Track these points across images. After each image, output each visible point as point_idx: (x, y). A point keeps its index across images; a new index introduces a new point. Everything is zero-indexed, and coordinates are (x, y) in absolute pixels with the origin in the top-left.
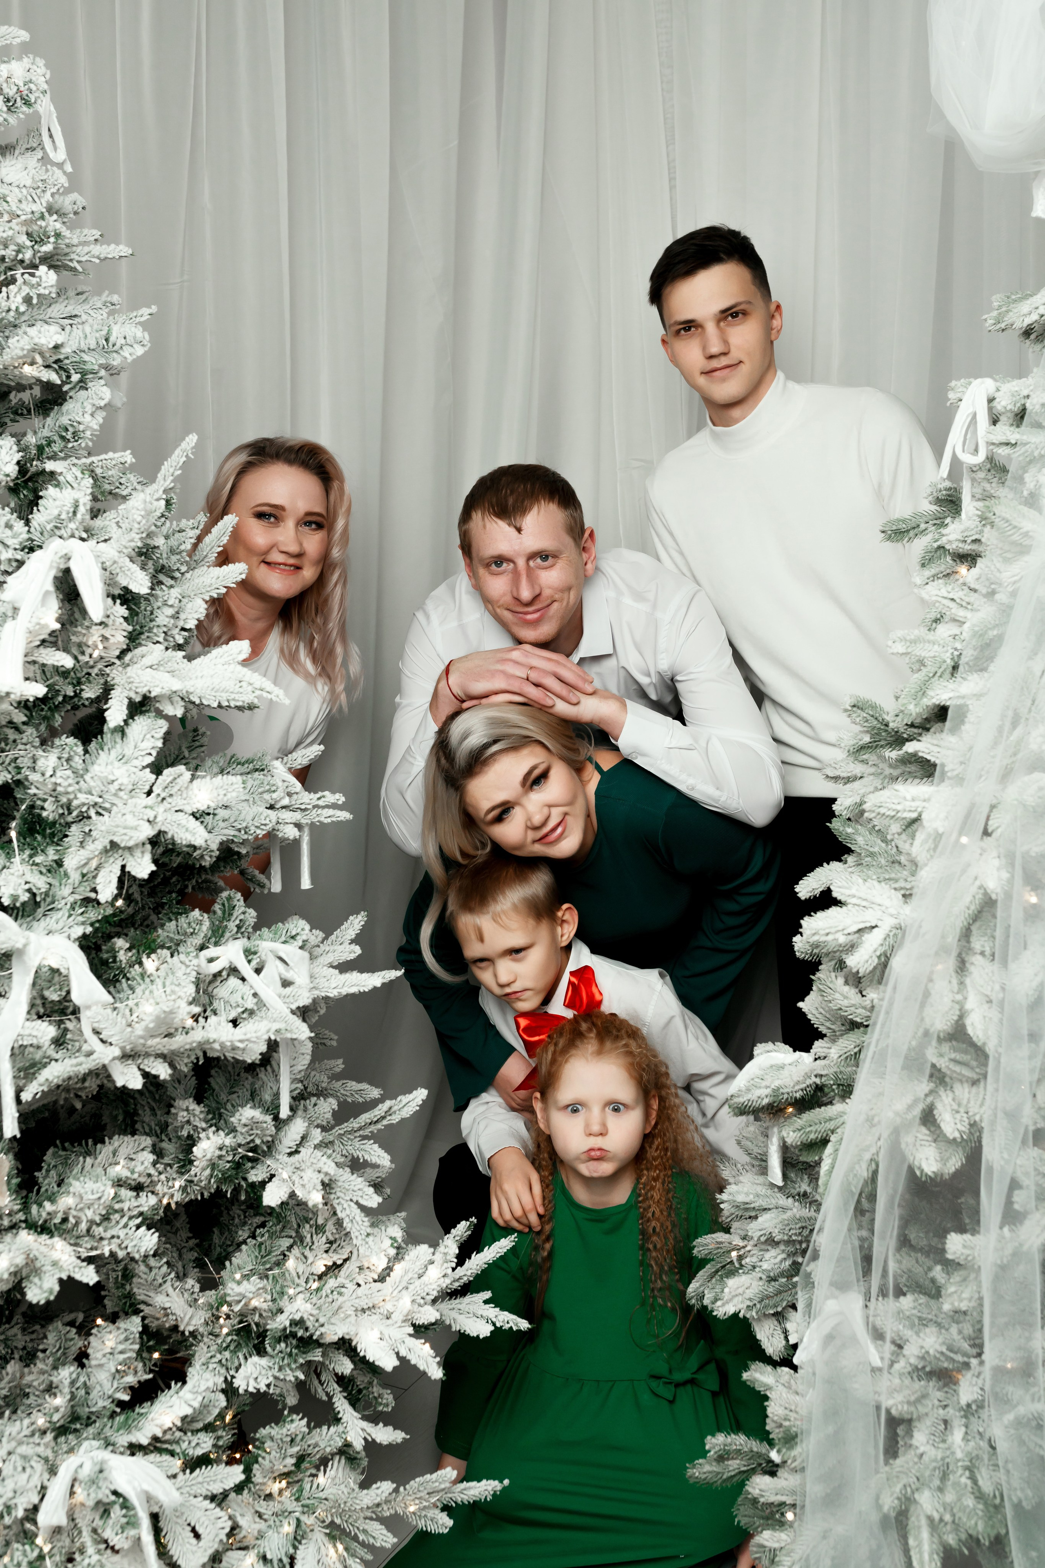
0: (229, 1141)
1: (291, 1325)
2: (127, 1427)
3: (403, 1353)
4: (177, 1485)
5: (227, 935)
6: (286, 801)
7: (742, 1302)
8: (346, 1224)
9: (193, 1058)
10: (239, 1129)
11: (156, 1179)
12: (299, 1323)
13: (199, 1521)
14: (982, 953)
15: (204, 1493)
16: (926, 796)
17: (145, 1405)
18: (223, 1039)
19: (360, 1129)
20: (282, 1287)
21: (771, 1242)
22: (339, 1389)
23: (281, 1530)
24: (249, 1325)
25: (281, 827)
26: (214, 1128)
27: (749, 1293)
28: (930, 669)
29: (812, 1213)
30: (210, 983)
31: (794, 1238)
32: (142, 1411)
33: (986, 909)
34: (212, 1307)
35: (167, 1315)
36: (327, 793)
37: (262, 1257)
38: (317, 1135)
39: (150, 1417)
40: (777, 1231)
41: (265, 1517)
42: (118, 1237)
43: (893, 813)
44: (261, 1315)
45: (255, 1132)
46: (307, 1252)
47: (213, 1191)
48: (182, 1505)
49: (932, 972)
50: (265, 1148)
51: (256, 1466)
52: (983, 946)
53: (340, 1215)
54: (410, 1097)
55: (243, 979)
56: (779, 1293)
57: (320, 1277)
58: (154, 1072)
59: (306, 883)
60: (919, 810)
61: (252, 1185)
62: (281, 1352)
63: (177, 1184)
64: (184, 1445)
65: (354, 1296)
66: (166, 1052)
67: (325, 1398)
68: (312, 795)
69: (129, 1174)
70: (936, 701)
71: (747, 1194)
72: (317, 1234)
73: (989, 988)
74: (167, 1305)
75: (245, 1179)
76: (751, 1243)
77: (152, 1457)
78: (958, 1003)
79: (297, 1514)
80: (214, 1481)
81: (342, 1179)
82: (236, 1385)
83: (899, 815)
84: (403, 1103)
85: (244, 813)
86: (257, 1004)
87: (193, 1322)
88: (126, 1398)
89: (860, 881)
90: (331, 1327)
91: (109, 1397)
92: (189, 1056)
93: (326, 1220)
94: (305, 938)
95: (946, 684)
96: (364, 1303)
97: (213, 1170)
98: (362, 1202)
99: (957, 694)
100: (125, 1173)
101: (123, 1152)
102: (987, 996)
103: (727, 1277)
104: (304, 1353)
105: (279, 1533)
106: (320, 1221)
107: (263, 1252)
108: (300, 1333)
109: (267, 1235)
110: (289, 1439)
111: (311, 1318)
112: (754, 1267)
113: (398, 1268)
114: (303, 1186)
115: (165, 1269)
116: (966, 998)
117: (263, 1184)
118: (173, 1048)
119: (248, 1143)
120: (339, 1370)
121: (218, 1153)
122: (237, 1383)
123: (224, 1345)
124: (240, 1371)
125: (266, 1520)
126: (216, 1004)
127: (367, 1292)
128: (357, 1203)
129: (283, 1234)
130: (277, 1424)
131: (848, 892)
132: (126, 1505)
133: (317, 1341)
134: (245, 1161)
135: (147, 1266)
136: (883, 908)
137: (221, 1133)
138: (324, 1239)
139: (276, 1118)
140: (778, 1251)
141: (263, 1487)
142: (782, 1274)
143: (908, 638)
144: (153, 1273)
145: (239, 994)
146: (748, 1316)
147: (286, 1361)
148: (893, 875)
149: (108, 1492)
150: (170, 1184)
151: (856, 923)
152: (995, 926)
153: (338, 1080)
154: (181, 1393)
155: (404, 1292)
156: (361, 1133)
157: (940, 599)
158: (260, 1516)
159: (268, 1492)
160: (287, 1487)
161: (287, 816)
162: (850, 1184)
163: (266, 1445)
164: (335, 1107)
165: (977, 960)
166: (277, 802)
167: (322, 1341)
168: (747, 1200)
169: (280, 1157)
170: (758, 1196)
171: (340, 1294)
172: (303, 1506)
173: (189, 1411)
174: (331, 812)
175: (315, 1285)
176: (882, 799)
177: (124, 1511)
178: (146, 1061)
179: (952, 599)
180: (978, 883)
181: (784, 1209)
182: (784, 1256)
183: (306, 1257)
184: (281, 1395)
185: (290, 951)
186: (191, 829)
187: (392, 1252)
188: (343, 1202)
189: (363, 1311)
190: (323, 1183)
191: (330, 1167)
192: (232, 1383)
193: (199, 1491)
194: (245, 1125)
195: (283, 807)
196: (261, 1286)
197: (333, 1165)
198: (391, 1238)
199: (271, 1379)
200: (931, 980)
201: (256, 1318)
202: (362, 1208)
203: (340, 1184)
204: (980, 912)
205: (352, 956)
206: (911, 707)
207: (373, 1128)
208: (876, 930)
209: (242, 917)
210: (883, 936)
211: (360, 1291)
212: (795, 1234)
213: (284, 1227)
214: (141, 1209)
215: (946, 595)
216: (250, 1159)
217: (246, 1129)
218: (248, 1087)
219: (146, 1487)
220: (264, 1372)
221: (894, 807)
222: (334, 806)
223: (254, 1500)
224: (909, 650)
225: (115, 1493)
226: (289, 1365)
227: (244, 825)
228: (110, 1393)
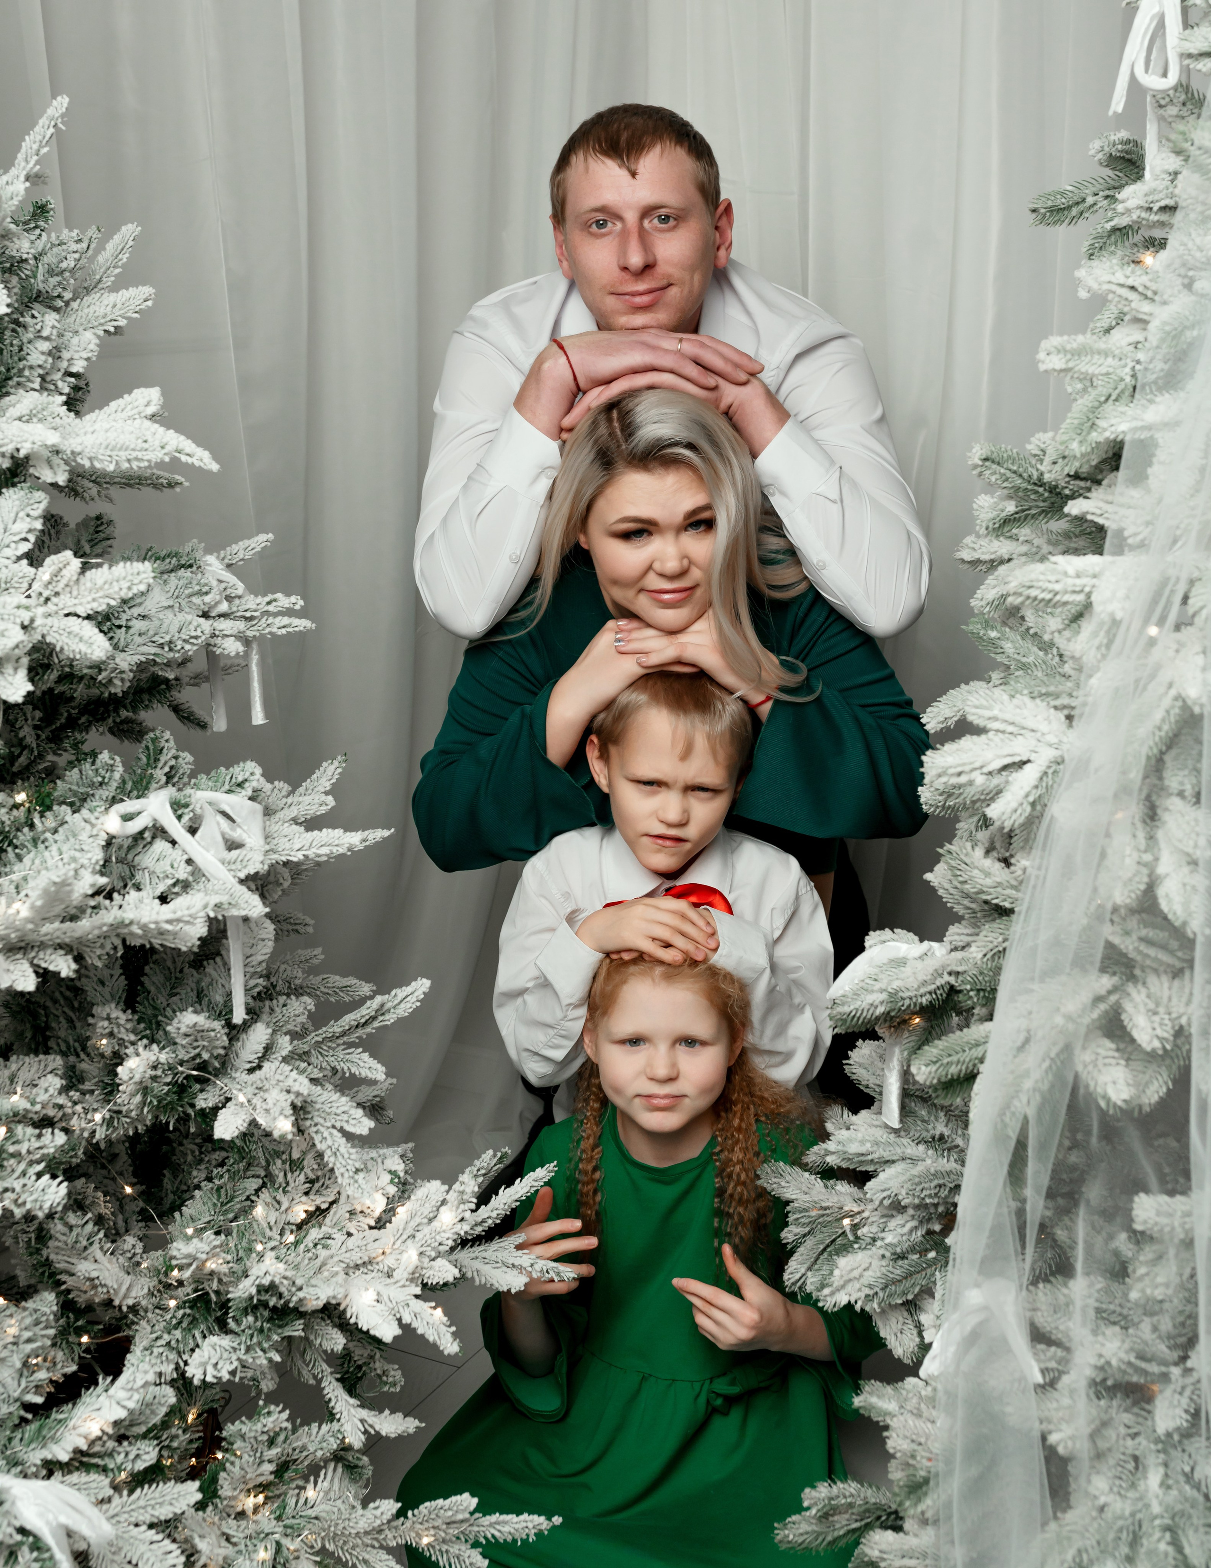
0: (163, 1057)
1: (259, 1292)
2: (41, 1439)
3: (406, 1319)
4: (111, 1512)
5: (154, 785)
6: (224, 607)
7: (860, 1290)
8: (328, 1157)
9: (108, 947)
10: (178, 1040)
11: (69, 1111)
12: (272, 1288)
13: (141, 1556)
14: (1181, 794)
15: (148, 1519)
16: (1097, 569)
17: (64, 1408)
18: (145, 920)
19: (344, 1034)
20: (250, 1242)
21: (897, 1207)
22: (329, 1370)
23: (254, 1556)
24: (207, 1294)
25: (218, 641)
26: (145, 1041)
27: (870, 1277)
28: (1102, 389)
29: (952, 1165)
30: (130, 848)
31: (928, 1201)
32: (61, 1416)
33: (1184, 731)
34: (159, 1272)
35: (95, 1287)
36: (279, 595)
37: (222, 1204)
38: (285, 1045)
39: (71, 1424)
40: (904, 1192)
41: (234, 1540)
42: (13, 1190)
43: (1048, 596)
44: (220, 1281)
45: (200, 1043)
46: (280, 1196)
47: (148, 1123)
48: (117, 1537)
49: (1109, 824)
50: (217, 1064)
51: (223, 1475)
52: (1181, 783)
53: (320, 1146)
54: (408, 990)
55: (174, 843)
56: (909, 1275)
57: (300, 1226)
58: (52, 968)
59: (258, 717)
60: (1087, 589)
61: (202, 1112)
62: (249, 1327)
63: (98, 1117)
64: (120, 1458)
65: (344, 1249)
66: (67, 940)
67: (312, 1382)
68: (259, 600)
69: (28, 1106)
70: (1109, 435)
71: (862, 1142)
72: (292, 1171)
73: (1191, 843)
74: (94, 1274)
75: (193, 1106)
76: (870, 1207)
77: (75, 1477)
78: (1145, 865)
79: (277, 1536)
80: (161, 1504)
81: (320, 1100)
82: (188, 1375)
83: (1058, 598)
84: (399, 998)
85: (167, 622)
86: (193, 874)
87: (133, 1294)
88: (39, 1400)
89: (1005, 697)
90: (311, 1290)
91: (16, 1401)
92: (102, 946)
93: (304, 1153)
94: (254, 784)
95: (1123, 409)
96: (356, 1257)
97: (145, 1095)
98: (348, 1128)
99: (1139, 424)
100: (24, 1105)
101: (25, 1075)
102: (1188, 854)
103: (837, 1254)
104: (280, 1327)
105: (252, 1560)
106: (296, 1155)
107: (222, 1199)
108: (272, 1302)
109: (226, 1176)
110: (265, 1437)
111: (285, 1282)
112: (874, 1240)
113: (402, 1212)
114: (267, 1111)
115: (90, 1227)
116: (1157, 859)
117: (215, 1110)
118: (77, 934)
119: (194, 1058)
120: (327, 1346)
121: (151, 1073)
122: (190, 1371)
123: (174, 1321)
124: (195, 1355)
125: (235, 1544)
126: (138, 877)
127: (360, 1243)
128: (342, 1130)
129: (249, 1173)
130: (250, 1418)
131: (987, 713)
132: (38, 1545)
133: (296, 1309)
134: (192, 1083)
135: (66, 1224)
136: (1039, 735)
137: (155, 1046)
138: (302, 1178)
139: (229, 1025)
140: (906, 1217)
141: (233, 1503)
142: (912, 1250)
143: (1068, 347)
144: (74, 1233)
145: (168, 862)
146: (867, 1308)
147: (255, 1340)
148: (1052, 689)
149: (11, 1530)
150: (89, 1116)
151: (999, 757)
152: (1200, 754)
153: (317, 974)
154: (112, 1391)
155: (409, 1241)
156: (345, 1039)
157: (1114, 288)
158: (228, 1540)
159: (239, 1509)
160: (264, 1503)
161: (225, 625)
162: (1005, 1126)
163: (235, 1446)
164: (311, 1007)
165: (1175, 804)
166: (211, 608)
167: (301, 1309)
168: (863, 1150)
169: (238, 1075)
170: (877, 1143)
171: (325, 1247)
172: (285, 1527)
173: (122, 1414)
174: (286, 620)
175: (291, 1238)
176: (1033, 576)
177: (35, 1554)
178: (41, 955)
179: (1133, 288)
180: (1173, 692)
181: (914, 1161)
182: (914, 1223)
183: (279, 1203)
184: (254, 1379)
185: (236, 803)
186: (85, 638)
187: (392, 1190)
188: (322, 1129)
189: (357, 1267)
190: (294, 1106)
191: (302, 1085)
192: (184, 1372)
193: (141, 1518)
194: (186, 1035)
195: (220, 616)
196: (218, 1243)
197: (306, 1082)
198: (390, 1172)
199: (236, 1364)
200: (1108, 835)
201: (215, 1285)
202: (349, 1136)
203: (318, 1106)
204: (1176, 735)
205: (323, 810)
206: (1075, 445)
207: (360, 1032)
208: (1028, 766)
209: (173, 762)
210: (1038, 775)
211: (351, 1242)
212: (930, 1196)
213: (249, 1165)
214: (45, 1151)
215: (1122, 280)
216: (198, 1079)
217: (188, 1039)
218: (194, 985)
219: (63, 1520)
220: (226, 1355)
221: (1051, 586)
222: (289, 612)
223: (221, 1519)
224: (1071, 365)
225: (22, 1531)
226: (259, 1344)
227: (167, 638)
228: (16, 1395)
